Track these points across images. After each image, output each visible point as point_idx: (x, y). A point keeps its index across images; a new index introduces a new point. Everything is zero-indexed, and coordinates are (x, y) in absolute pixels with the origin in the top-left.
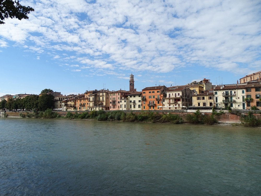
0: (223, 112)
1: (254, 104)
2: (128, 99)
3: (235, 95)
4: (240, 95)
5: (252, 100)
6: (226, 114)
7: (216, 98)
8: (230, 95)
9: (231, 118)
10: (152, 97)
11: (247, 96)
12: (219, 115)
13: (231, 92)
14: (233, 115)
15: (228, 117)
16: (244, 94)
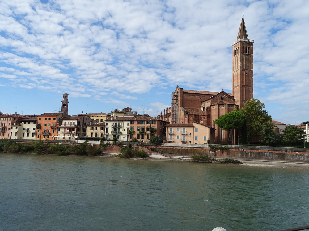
0: (109, 143)
1: (135, 136)
2: (21, 126)
3: (122, 127)
4: (125, 126)
5: (134, 132)
6: (112, 145)
7: (107, 129)
8: (118, 126)
9: (115, 150)
10: (48, 125)
11: (131, 128)
12: (105, 147)
13: (119, 124)
14: (117, 147)
15: (113, 148)
16: (129, 127)
